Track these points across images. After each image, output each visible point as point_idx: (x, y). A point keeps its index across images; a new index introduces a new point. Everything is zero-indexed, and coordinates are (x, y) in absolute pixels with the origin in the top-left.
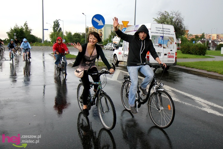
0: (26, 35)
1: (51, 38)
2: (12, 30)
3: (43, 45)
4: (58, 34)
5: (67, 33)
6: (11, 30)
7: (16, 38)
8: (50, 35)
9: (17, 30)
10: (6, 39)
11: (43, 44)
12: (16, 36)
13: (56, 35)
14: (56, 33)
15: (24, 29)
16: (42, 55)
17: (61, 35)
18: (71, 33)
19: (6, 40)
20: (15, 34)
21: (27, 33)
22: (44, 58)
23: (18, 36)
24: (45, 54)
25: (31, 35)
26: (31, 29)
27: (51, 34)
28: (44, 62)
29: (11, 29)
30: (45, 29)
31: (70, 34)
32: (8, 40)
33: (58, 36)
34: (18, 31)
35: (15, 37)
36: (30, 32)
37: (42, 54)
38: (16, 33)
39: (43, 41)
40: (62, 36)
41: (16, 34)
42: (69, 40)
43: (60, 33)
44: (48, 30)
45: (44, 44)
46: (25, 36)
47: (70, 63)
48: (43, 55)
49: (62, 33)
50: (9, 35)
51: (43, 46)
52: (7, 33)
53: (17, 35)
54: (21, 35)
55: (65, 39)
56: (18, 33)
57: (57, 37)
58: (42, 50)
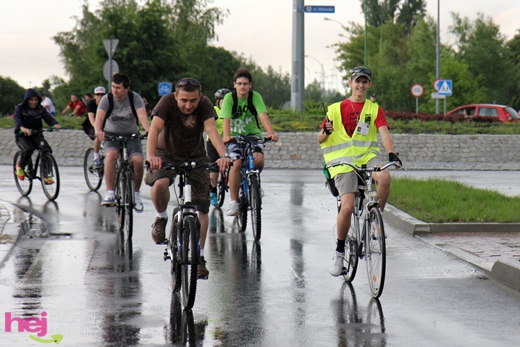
0: (183, 55)
1: (347, 66)
2: (88, 16)
3: (295, 124)
4: (395, 42)
5: (460, 28)
6: (81, 16)
7: (116, 70)
8: (344, 47)
9: (125, 20)
10: (47, 84)
11: (296, 117)
12: (119, 60)
13: (383, 46)
14: (383, 28)
15: (169, 11)
16: (287, 197)
17: (419, 48)
18: (495, 30)
19: (53, 87)
20: (111, 46)
21: (185, 39)
22: (298, 221)
23: (130, 58)
24: (308, 189)
25: (213, 49)
26: (210, 6)
27: (346, 39)
28: (297, 247)
29: (86, 8)
30: (316, 9)
31: (486, 33)
32: (64, 90)
33: (398, 50)
34: (129, 26)
35: (108, 63)
36: (204, 30)
37: (288, 187)
38: (116, 42)
39: (293, 96)
40: (432, 56)
41: (121, 46)
42: (480, 84)
43: (417, 33)
44: (331, 9)
45: (307, 117)
46: (174, 61)
47: (497, 264)
48: (297, 199)
49: (431, 34)
50: (71, 51)
51: (294, 130)
52: (58, 40)
53: (125, 52)
54: (148, 53)
55: (453, 77)
56: (130, 38)
57: (395, 59)
58: (293, 158)
